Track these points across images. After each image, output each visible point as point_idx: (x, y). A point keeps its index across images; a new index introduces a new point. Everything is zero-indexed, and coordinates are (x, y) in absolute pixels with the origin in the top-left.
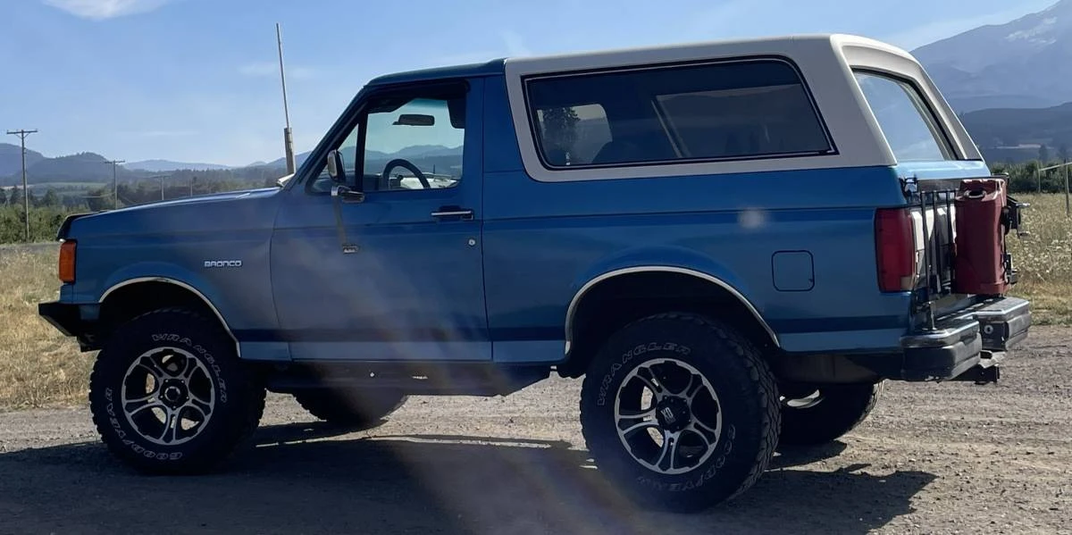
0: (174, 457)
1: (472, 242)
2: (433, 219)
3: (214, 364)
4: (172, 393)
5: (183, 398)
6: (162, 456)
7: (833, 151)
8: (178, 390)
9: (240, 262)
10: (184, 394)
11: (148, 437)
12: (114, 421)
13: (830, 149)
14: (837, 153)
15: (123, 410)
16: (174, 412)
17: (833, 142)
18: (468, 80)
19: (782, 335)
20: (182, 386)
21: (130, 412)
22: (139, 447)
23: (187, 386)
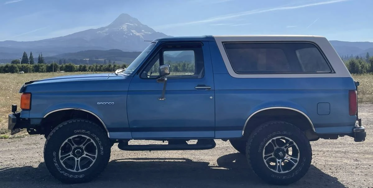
0: (81, 176)
1: (211, 97)
2: (196, 89)
3: (99, 141)
4: (78, 152)
5: (82, 154)
6: (76, 176)
7: (333, 72)
8: (81, 151)
9: (114, 103)
10: (83, 152)
11: (69, 170)
12: (56, 164)
13: (332, 71)
14: (335, 73)
15: (59, 159)
16: (78, 159)
17: (333, 69)
18: (203, 42)
19: (316, 128)
20: (81, 149)
21: (62, 160)
22: (66, 174)
23: (84, 149)
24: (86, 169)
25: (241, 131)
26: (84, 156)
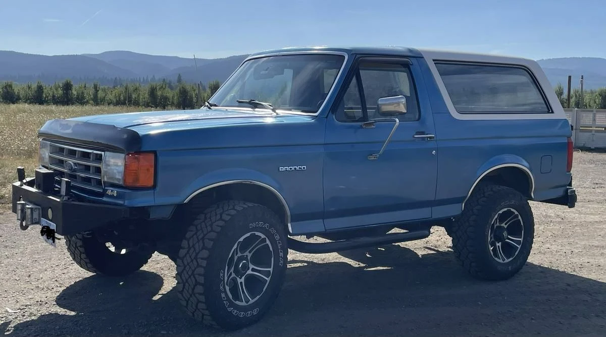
24: (258, 297)
25: (461, 204)
26: (249, 272)
